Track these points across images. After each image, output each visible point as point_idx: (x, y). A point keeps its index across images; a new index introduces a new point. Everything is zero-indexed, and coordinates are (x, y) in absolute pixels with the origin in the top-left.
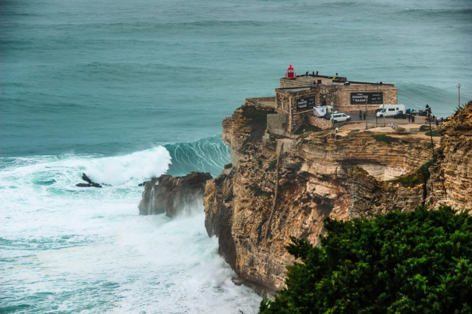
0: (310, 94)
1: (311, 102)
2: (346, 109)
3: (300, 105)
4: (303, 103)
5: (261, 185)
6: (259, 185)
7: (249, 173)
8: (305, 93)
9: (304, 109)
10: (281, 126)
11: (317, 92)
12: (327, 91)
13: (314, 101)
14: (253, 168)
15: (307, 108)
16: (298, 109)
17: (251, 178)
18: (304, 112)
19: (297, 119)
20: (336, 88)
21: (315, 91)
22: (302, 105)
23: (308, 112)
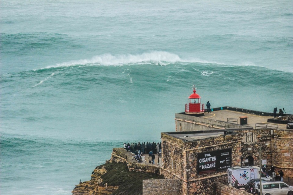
0: (221, 143)
1: (224, 158)
3: (203, 164)
4: (209, 159)
8: (213, 142)
9: (210, 171)
11: (235, 140)
12: (256, 140)
13: (230, 156)
15: (217, 169)
16: (200, 171)
18: (210, 177)
19: (196, 191)
20: (272, 134)
21: (231, 139)
22: (206, 163)
23: (219, 177)
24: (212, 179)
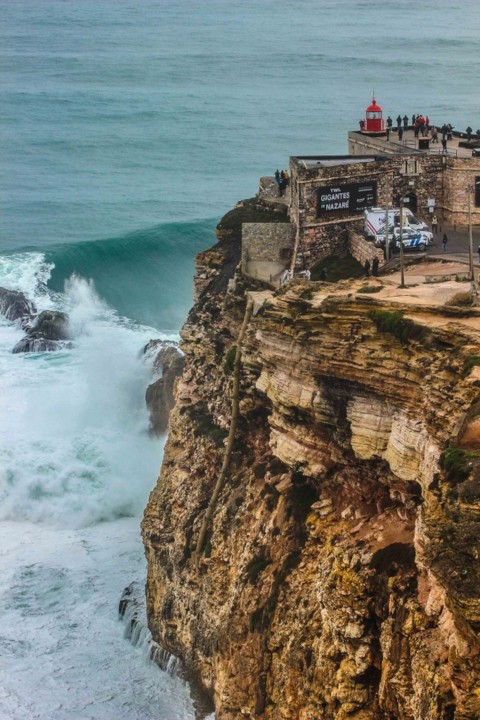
0: (359, 174)
1: (364, 195)
2: (464, 217)
3: (327, 202)
4: (337, 197)
5: (213, 408)
6: (210, 406)
7: (194, 373)
8: (346, 171)
9: (340, 213)
10: (277, 256)
12: (420, 170)
13: (374, 193)
14: (203, 359)
15: (349, 211)
16: (321, 213)
17: (196, 386)
18: (339, 221)
19: (314, 240)
20: (444, 161)
21: (377, 168)
22: (333, 202)
23: (354, 221)
24: (343, 225)
